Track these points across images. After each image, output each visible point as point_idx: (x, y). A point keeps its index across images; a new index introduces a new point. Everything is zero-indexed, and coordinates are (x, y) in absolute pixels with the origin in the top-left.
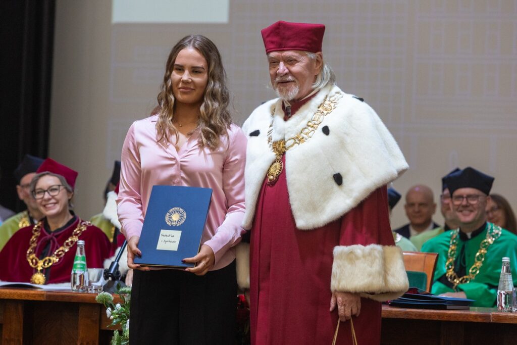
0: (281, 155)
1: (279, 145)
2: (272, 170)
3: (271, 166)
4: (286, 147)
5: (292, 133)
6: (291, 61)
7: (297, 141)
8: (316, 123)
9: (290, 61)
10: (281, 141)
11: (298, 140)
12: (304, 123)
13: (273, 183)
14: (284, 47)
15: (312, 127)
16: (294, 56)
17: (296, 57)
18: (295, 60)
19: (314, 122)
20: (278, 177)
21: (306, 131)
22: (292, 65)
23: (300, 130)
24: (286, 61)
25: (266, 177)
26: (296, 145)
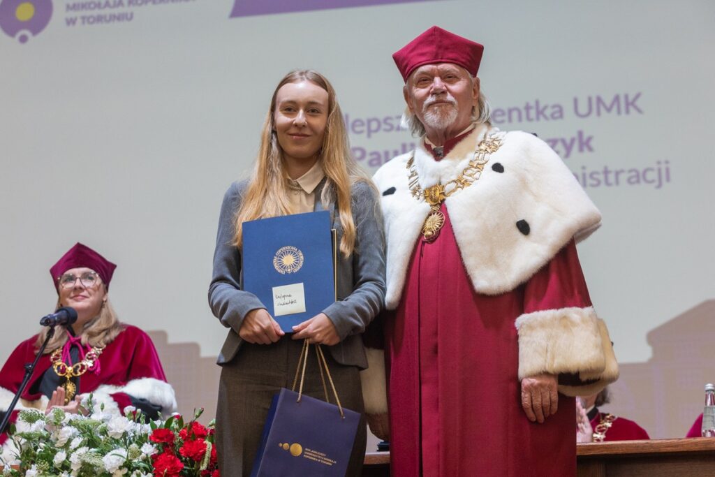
0: (440, 205)
1: (435, 191)
2: (428, 225)
3: (426, 220)
4: (446, 193)
5: (451, 175)
6: (450, 77)
7: (459, 184)
8: (481, 162)
9: (448, 78)
10: (435, 186)
11: (461, 183)
12: (464, 163)
13: (432, 240)
14: (442, 59)
15: (476, 168)
16: (454, 70)
17: (457, 72)
18: (455, 77)
19: (478, 161)
20: (439, 232)
21: (469, 172)
22: (451, 83)
23: (461, 171)
24: (443, 77)
25: (421, 235)
26: (459, 189)
